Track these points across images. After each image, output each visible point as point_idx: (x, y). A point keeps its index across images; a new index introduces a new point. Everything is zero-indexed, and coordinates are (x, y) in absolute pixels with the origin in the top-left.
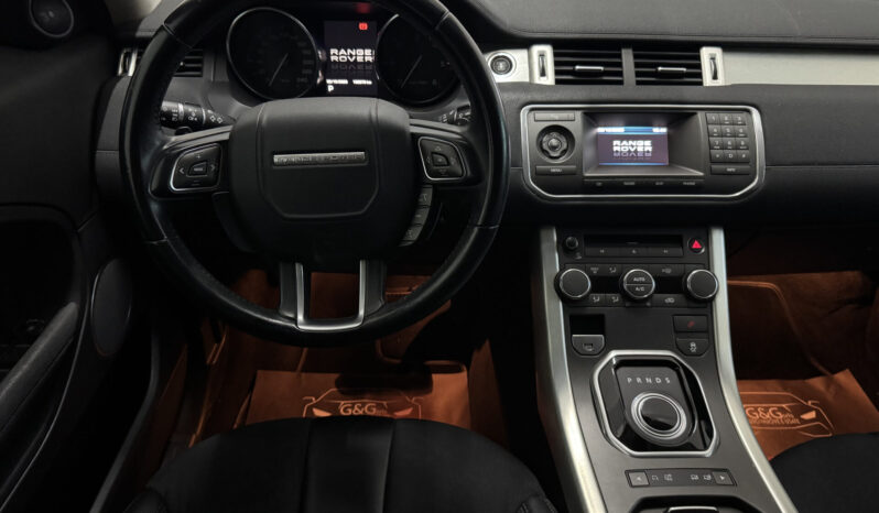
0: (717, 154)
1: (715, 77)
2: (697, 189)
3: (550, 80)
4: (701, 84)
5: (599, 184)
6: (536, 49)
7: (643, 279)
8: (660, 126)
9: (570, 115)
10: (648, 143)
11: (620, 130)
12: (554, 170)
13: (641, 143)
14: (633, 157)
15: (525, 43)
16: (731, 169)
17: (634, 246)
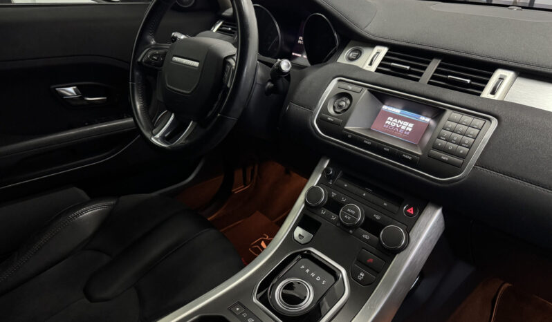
0: (441, 142)
1: (493, 92)
2: (412, 163)
3: (373, 68)
4: (479, 94)
5: (350, 136)
6: (377, 48)
7: (353, 212)
8: (427, 116)
9: (359, 89)
10: (411, 125)
11: (397, 111)
12: (329, 119)
13: (407, 124)
14: (395, 130)
15: (372, 43)
16: (445, 157)
17: (367, 191)
